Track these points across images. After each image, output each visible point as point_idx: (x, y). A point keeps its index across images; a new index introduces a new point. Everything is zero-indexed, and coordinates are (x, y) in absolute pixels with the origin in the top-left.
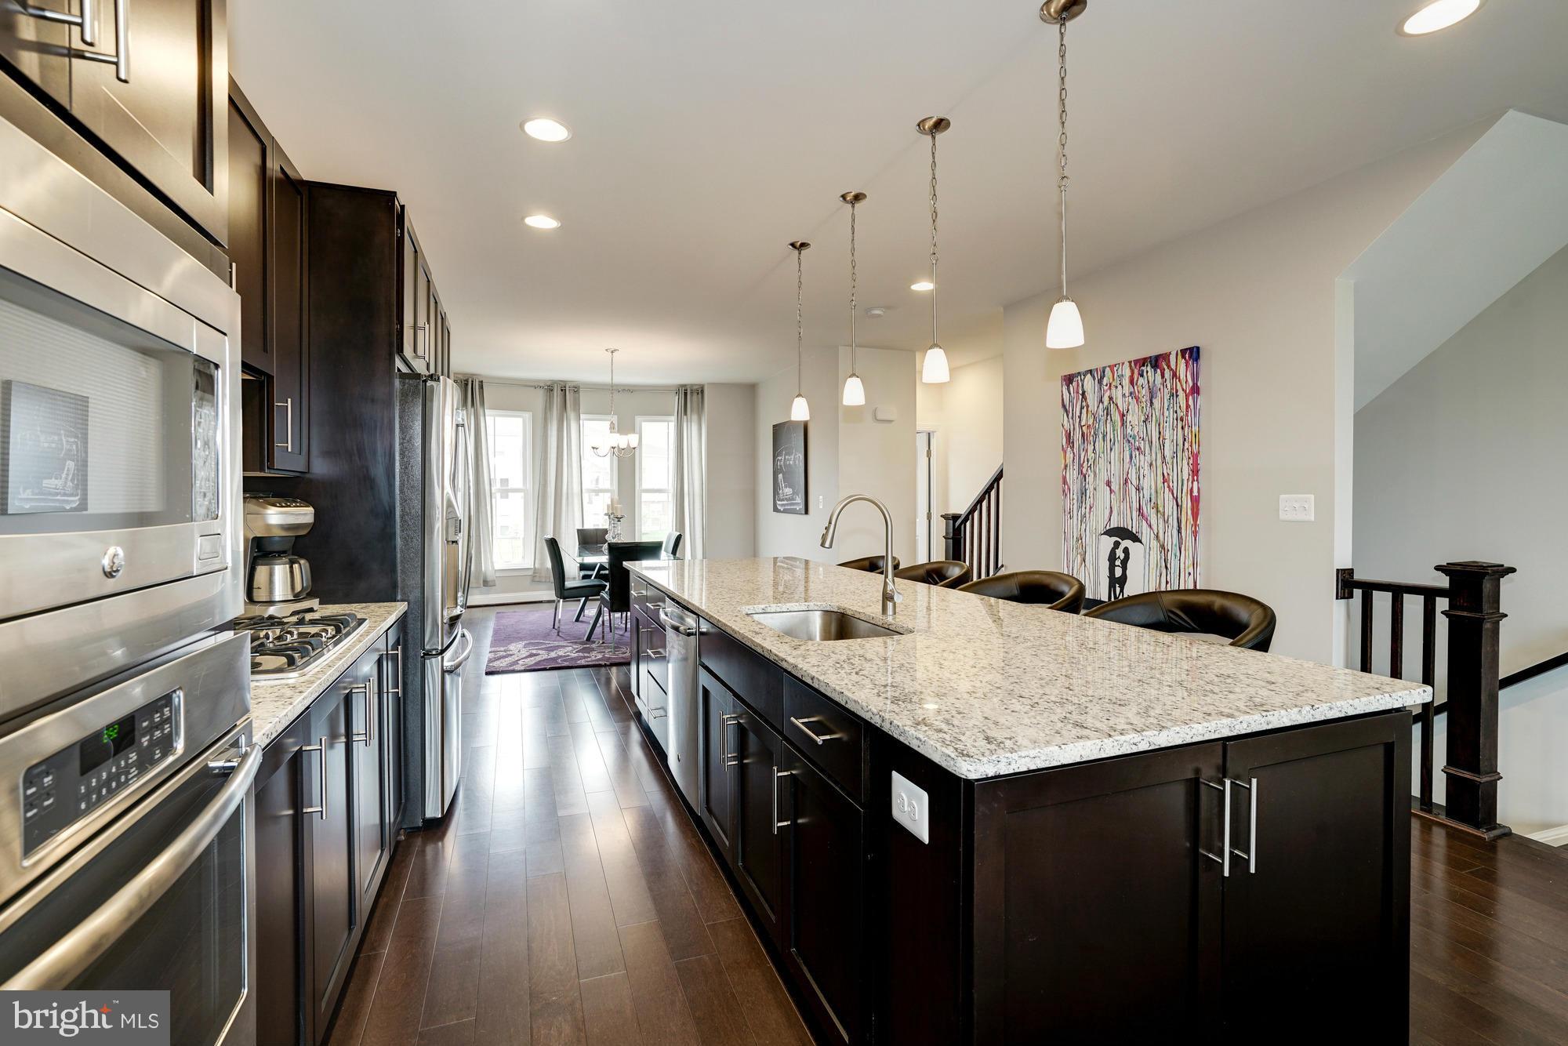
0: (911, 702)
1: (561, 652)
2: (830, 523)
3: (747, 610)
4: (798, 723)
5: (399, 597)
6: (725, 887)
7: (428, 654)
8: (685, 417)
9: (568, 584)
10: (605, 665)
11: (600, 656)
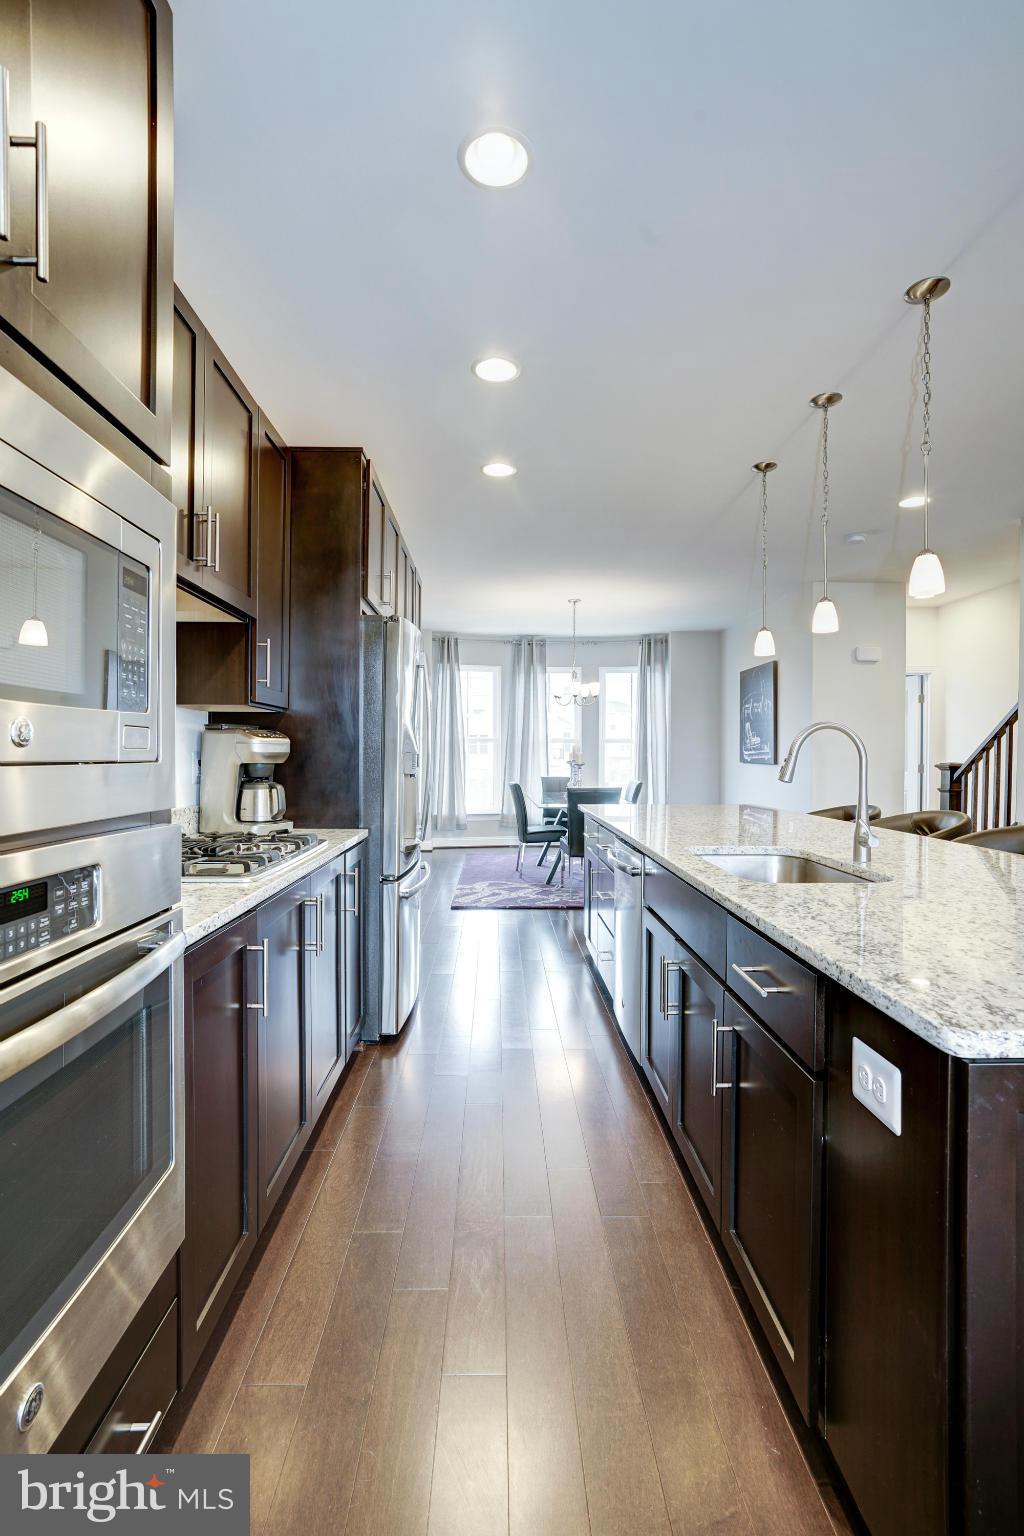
0: (880, 953)
1: (521, 894)
2: (790, 754)
3: (696, 850)
4: (741, 971)
5: (361, 826)
6: (664, 1146)
7: (385, 880)
8: (649, 668)
9: (531, 829)
10: (562, 908)
11: (557, 899)
